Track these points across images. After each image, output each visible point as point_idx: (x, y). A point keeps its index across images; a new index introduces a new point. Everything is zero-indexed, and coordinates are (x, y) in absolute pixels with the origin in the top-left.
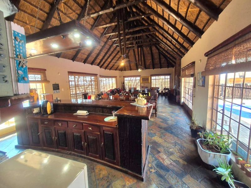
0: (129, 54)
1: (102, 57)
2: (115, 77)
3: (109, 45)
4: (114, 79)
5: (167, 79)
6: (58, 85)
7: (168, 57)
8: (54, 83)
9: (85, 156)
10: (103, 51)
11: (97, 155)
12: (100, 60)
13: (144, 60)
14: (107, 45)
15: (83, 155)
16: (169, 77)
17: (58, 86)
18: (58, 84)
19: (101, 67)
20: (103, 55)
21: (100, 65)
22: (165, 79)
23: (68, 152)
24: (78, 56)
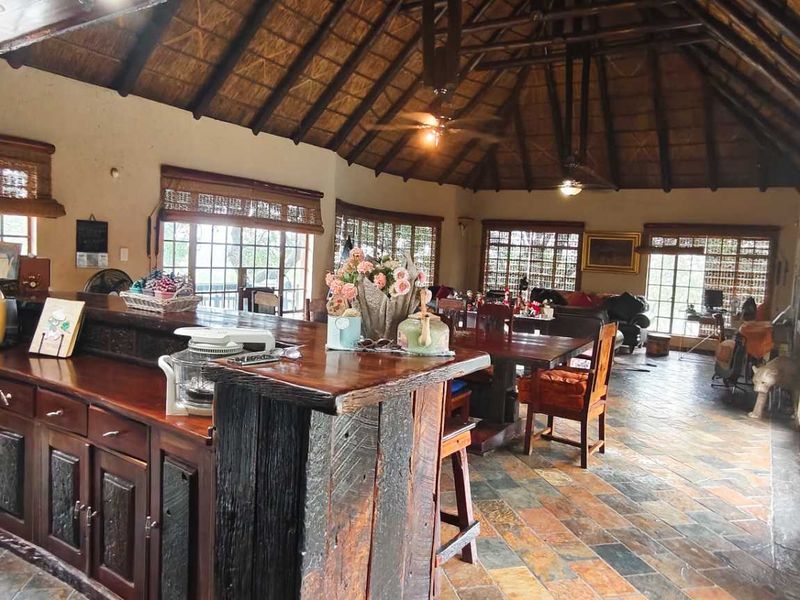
0: (525, 93)
1: (357, 102)
2: (434, 221)
3: (394, 37)
4: (425, 232)
5: (754, 257)
6: (102, 228)
7: (763, 119)
8: (86, 217)
9: (85, 579)
10: (363, 68)
11: (128, 583)
12: (343, 120)
13: (611, 135)
14: (385, 40)
15: (73, 571)
16: (763, 246)
17: (105, 236)
18: (106, 224)
19: (350, 158)
20: (364, 95)
21: (346, 147)
22: (738, 257)
23: (23, 545)
24: (222, 92)
